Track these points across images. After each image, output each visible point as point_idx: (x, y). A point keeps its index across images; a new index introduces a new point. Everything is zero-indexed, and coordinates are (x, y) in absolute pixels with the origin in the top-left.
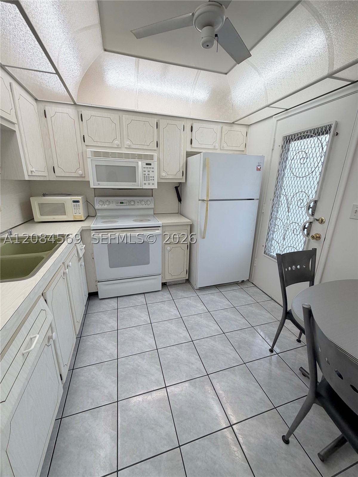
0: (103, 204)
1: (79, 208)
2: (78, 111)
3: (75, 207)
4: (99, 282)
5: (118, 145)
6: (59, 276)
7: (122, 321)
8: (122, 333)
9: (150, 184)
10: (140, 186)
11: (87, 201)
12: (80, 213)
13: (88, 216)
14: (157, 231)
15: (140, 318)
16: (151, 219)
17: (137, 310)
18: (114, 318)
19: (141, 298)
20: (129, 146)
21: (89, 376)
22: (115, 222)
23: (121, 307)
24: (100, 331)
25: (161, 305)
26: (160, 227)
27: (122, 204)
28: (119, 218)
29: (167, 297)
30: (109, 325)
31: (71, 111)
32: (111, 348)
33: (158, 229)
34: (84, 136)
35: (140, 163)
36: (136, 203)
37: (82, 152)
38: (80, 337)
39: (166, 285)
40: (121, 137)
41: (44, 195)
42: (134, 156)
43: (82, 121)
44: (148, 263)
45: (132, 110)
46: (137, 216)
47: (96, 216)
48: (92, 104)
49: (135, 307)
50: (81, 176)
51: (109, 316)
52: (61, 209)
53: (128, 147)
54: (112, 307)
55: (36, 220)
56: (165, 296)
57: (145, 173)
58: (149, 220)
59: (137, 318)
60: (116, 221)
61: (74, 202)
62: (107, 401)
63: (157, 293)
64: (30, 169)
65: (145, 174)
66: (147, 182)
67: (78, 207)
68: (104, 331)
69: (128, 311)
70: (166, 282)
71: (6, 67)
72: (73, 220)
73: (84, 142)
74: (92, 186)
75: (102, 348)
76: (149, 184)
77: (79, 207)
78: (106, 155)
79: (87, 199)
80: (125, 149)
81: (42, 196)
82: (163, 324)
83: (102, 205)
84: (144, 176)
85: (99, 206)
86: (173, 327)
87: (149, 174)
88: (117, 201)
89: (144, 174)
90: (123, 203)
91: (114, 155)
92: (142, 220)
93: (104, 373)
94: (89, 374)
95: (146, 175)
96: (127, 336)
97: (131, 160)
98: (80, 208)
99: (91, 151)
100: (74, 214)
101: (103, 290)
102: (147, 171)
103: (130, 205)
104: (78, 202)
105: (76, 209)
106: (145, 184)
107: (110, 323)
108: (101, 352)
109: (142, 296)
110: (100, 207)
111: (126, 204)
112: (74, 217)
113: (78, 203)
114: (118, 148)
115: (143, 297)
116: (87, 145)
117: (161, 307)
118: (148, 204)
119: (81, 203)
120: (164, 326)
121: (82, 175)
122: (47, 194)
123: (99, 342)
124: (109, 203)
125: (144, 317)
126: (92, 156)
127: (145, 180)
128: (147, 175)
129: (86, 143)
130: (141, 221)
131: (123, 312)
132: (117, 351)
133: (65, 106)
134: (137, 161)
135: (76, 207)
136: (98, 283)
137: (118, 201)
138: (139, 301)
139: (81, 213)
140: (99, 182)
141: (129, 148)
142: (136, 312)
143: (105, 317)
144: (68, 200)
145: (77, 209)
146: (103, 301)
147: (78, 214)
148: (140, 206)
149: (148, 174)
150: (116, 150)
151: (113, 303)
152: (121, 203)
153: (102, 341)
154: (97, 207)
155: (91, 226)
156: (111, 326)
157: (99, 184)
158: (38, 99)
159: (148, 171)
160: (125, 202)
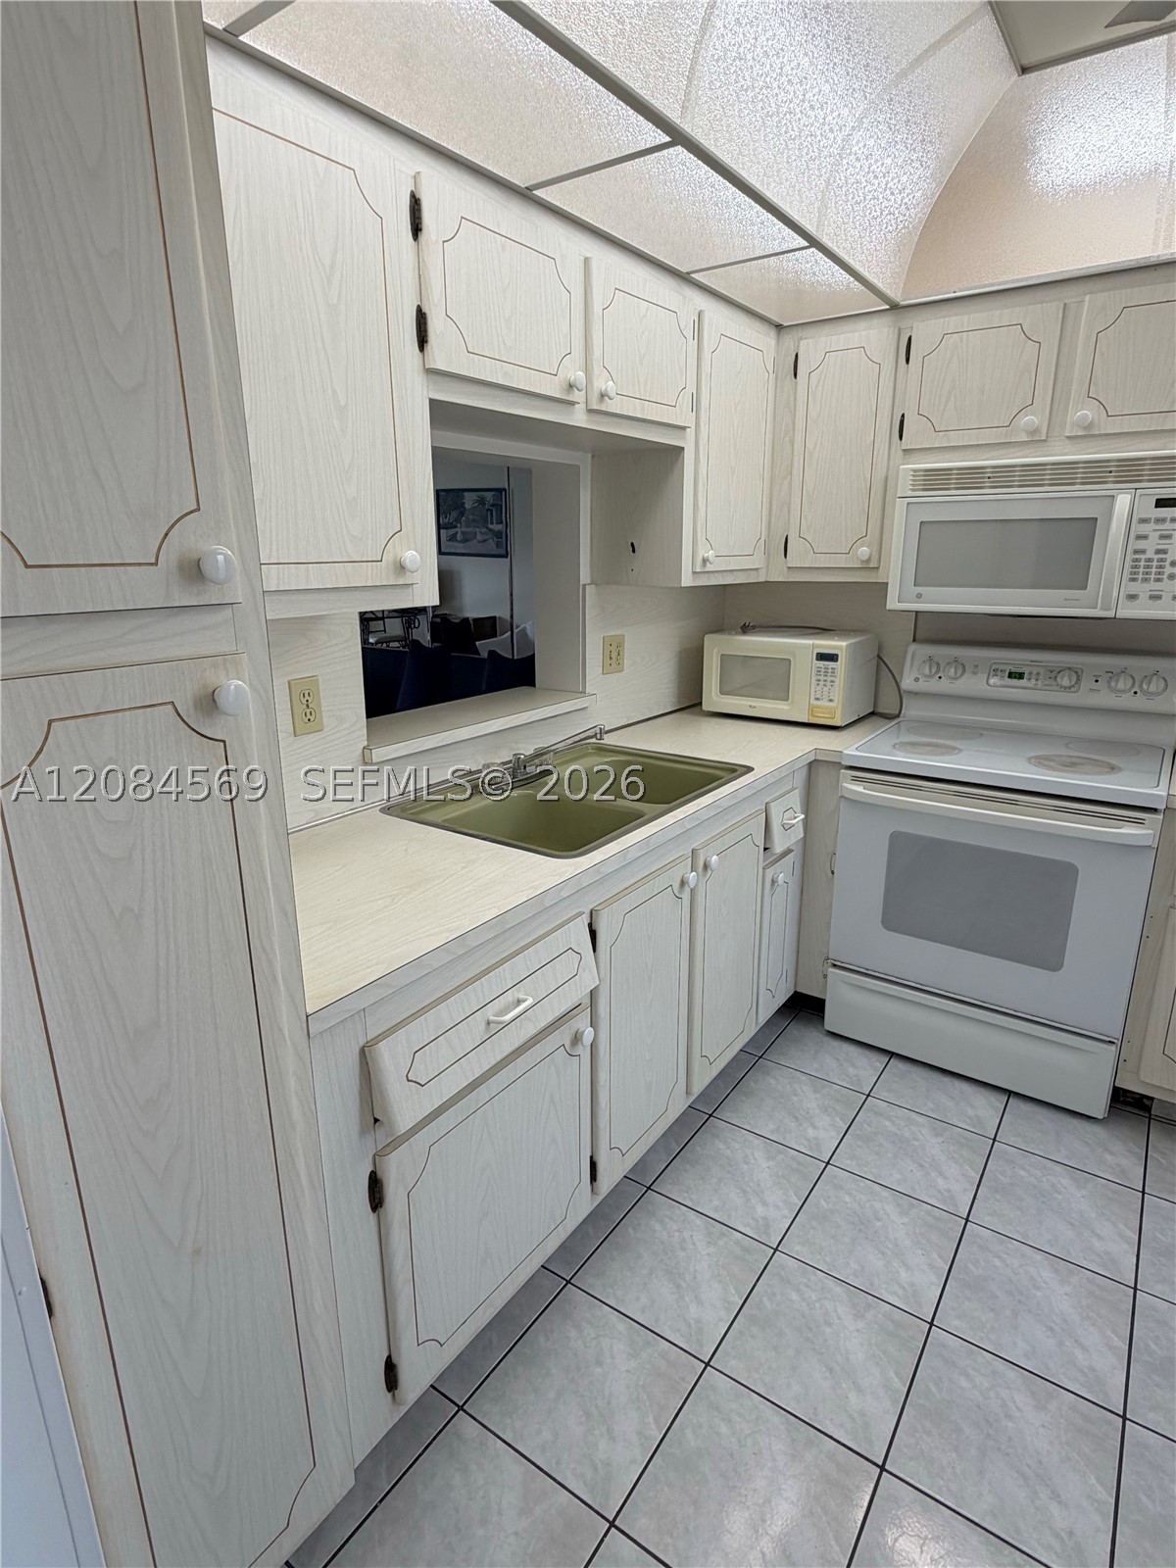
0: (934, 670)
1: (832, 681)
2: (900, 330)
3: (820, 677)
4: (835, 965)
5: (1036, 431)
6: (661, 882)
7: (859, 1143)
8: (835, 1181)
9: (1159, 597)
10: (1102, 609)
11: (879, 656)
12: (831, 700)
13: (872, 714)
14: (1128, 830)
15: (933, 1174)
16: (1121, 765)
17: (940, 1140)
18: (838, 1119)
19: (986, 1107)
20: (1090, 426)
21: (677, 1234)
22: (951, 750)
23: (884, 1095)
24: (772, 1132)
25: (1065, 1181)
26: (1155, 810)
27: (1015, 682)
28: (982, 735)
29: (1118, 1165)
30: (811, 1132)
31: (877, 336)
32: (777, 1210)
33: (1139, 822)
34: (903, 416)
35: (1123, 501)
36: (1087, 683)
37: (887, 478)
38: (711, 1115)
39: (1148, 1109)
40: (1057, 395)
41: (745, 629)
42: (1095, 472)
43: (908, 361)
44: (1055, 966)
45: (1134, 264)
46: (1069, 740)
47: (898, 716)
48: (954, 289)
49: (940, 1123)
50: (867, 567)
51: (826, 1103)
52: (775, 678)
53: (1081, 433)
54: (855, 1079)
55: (705, 707)
56: (1108, 1157)
57: (1141, 545)
58: (1113, 769)
59: (921, 1166)
60: (954, 748)
61: (822, 657)
62: (682, 1336)
63: (1076, 1122)
64: (701, 553)
65: (1143, 552)
66: (1142, 589)
67: (829, 679)
68: (784, 1138)
69: (902, 1124)
70: (1152, 1099)
71: (693, 275)
72: (806, 721)
73: (901, 437)
74: (893, 603)
75: (751, 1185)
76: (1155, 597)
77: (833, 679)
78: (972, 478)
79: (880, 648)
80: (1067, 441)
81: (737, 634)
82: (1023, 1255)
83: (931, 676)
84: (1137, 560)
85: (917, 680)
86: (1060, 1296)
87: (1165, 552)
88: (993, 668)
89: (1136, 552)
90: (1021, 676)
91: (1002, 476)
92: (1073, 765)
93: (715, 1259)
94: (678, 1231)
95: (1143, 557)
96: (845, 1202)
97: (1077, 490)
98: (837, 681)
99: (915, 471)
100: (813, 702)
101: (844, 999)
102: (1154, 537)
103: (1056, 688)
104: (833, 658)
105: (822, 683)
106: (1132, 597)
107: (814, 1127)
108: (742, 1195)
109: (993, 1099)
110: (923, 686)
111: (1033, 681)
112: (812, 710)
113: (831, 664)
114: (1035, 440)
115: (997, 1104)
116: (909, 447)
117: (1053, 1185)
118: (1145, 693)
119: (840, 666)
120: (1021, 1266)
121: (869, 560)
122: (754, 627)
123: (753, 1161)
124: (959, 672)
125: (955, 1182)
126: (913, 490)
127: (1134, 580)
128: (1150, 554)
129: (906, 443)
130: (1071, 765)
131: (881, 1114)
132: (787, 1227)
133: (862, 324)
134: (1110, 493)
135: (822, 678)
136: (831, 970)
137: (1001, 667)
138: (970, 1112)
139: (836, 701)
140: (919, 589)
141: (1088, 435)
142: (933, 1146)
143: (809, 1099)
144: (803, 647)
145: (825, 685)
146: (836, 1044)
147: (824, 703)
148: (1104, 698)
149: (1158, 552)
150: (1019, 454)
151: (866, 1067)
152: (1011, 675)
153: (760, 1165)
154: (907, 683)
155: (845, 752)
156: (816, 1139)
157: (919, 596)
158: (785, 324)
159: (1162, 537)
160: (1031, 673)
